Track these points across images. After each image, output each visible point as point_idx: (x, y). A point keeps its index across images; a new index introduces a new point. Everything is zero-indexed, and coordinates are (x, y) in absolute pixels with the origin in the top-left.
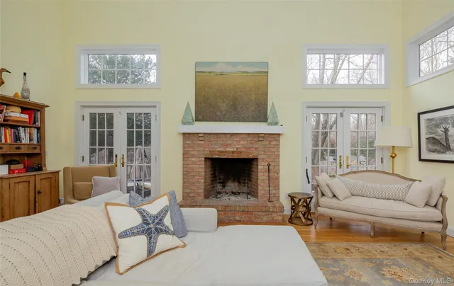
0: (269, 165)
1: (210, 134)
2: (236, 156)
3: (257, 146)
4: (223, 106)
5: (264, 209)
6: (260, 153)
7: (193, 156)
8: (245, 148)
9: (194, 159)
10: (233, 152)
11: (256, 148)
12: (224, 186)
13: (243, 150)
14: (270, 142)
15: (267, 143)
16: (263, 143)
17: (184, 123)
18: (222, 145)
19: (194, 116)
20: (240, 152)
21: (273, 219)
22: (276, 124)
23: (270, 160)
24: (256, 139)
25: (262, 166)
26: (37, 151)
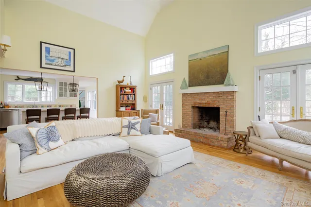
0: (226, 112)
1: (194, 93)
2: (207, 106)
3: (219, 100)
4: (202, 77)
5: (215, 138)
6: (221, 104)
7: (186, 105)
8: (212, 101)
9: (187, 107)
10: (205, 103)
11: (218, 101)
12: (208, 124)
13: (211, 102)
14: (227, 96)
15: (225, 97)
16: (222, 97)
17: (182, 88)
18: (200, 99)
19: (188, 84)
20: (209, 104)
21: (221, 145)
22: (229, 85)
23: (227, 108)
24: (218, 95)
25: (222, 112)
26: (134, 103)
